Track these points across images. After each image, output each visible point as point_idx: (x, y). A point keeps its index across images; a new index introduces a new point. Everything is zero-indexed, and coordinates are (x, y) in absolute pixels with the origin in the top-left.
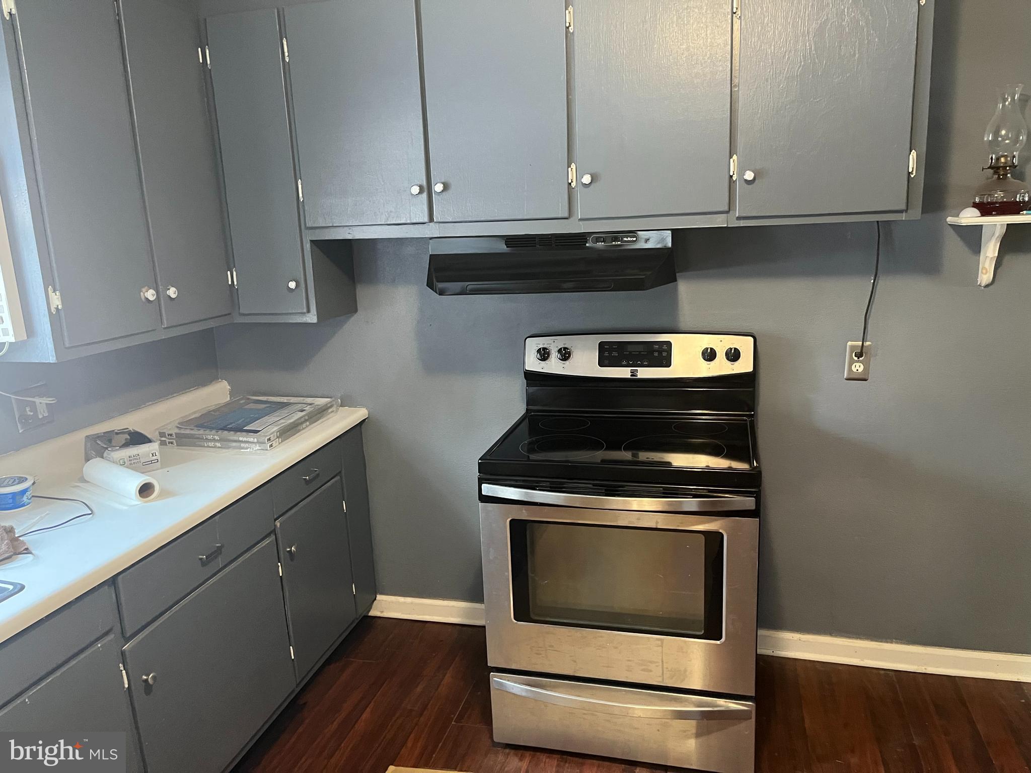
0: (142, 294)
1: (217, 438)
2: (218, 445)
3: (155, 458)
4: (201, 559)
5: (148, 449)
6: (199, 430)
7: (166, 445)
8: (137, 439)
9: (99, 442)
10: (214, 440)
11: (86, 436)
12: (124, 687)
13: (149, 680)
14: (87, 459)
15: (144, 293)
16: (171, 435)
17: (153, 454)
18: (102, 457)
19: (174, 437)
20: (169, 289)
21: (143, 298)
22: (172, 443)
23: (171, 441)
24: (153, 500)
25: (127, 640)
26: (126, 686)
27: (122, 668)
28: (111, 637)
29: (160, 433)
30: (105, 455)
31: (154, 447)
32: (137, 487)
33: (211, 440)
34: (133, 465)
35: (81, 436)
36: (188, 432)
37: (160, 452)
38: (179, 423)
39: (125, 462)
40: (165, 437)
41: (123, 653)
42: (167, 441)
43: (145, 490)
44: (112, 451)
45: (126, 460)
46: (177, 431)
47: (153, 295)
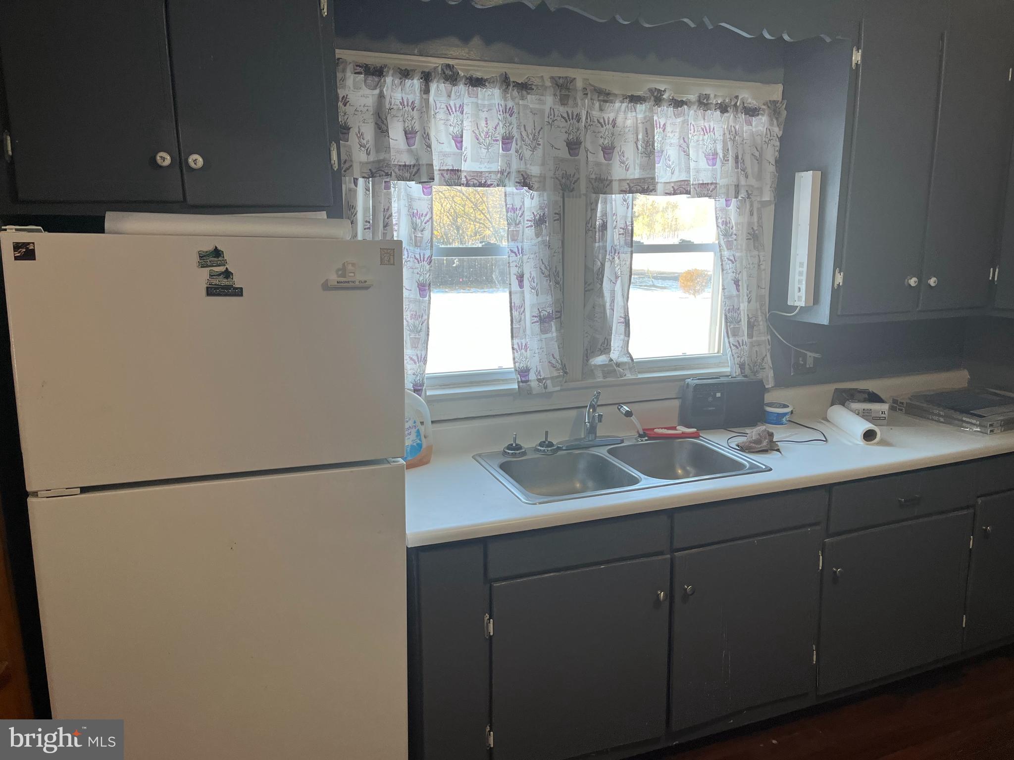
0: (906, 280)
1: (942, 413)
2: (942, 420)
3: (883, 415)
4: (899, 501)
5: (879, 408)
6: (929, 405)
7: (896, 410)
8: (874, 398)
9: (843, 394)
10: (940, 415)
11: (836, 389)
12: (819, 569)
13: (837, 572)
14: (832, 404)
15: (908, 280)
16: (902, 403)
17: (882, 412)
18: (844, 405)
19: (905, 405)
20: (931, 279)
21: (906, 283)
22: (901, 410)
23: (901, 408)
24: (873, 444)
25: (829, 536)
26: (820, 568)
27: (820, 554)
28: (818, 528)
29: (893, 400)
30: (846, 404)
31: (885, 407)
32: (863, 431)
33: (936, 415)
34: (866, 415)
35: (832, 387)
36: (918, 403)
37: (888, 413)
38: (912, 396)
39: (859, 413)
40: (897, 404)
41: (824, 544)
42: (898, 407)
43: (869, 436)
44: (852, 402)
45: (860, 412)
46: (909, 401)
47: (915, 282)
